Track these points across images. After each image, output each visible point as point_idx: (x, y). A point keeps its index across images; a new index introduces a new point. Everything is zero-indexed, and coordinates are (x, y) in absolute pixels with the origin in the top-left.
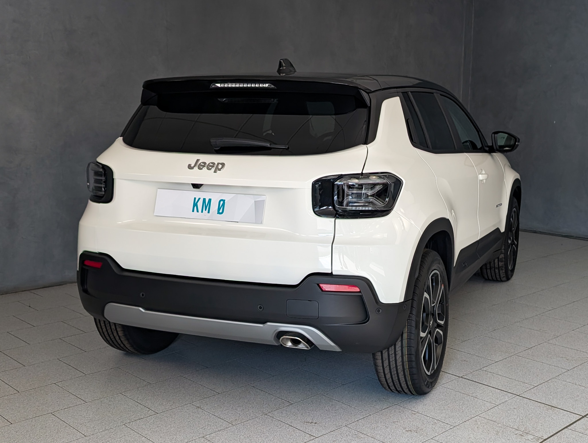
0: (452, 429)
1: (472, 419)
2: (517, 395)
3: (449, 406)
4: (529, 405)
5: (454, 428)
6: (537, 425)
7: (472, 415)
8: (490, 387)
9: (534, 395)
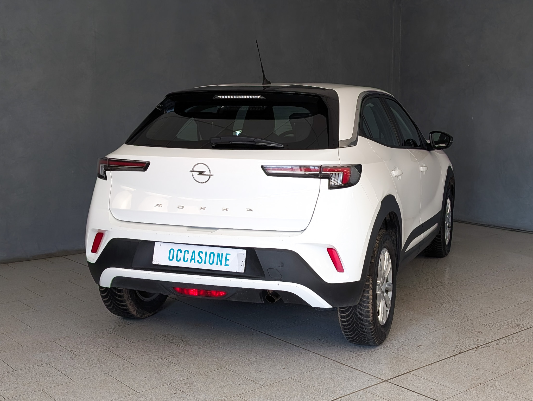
0: (261, 388)
1: (284, 381)
2: (338, 362)
3: (270, 370)
4: (343, 370)
5: (262, 388)
6: (338, 387)
7: (286, 377)
8: (318, 355)
9: (353, 362)
